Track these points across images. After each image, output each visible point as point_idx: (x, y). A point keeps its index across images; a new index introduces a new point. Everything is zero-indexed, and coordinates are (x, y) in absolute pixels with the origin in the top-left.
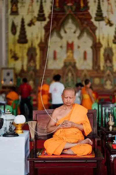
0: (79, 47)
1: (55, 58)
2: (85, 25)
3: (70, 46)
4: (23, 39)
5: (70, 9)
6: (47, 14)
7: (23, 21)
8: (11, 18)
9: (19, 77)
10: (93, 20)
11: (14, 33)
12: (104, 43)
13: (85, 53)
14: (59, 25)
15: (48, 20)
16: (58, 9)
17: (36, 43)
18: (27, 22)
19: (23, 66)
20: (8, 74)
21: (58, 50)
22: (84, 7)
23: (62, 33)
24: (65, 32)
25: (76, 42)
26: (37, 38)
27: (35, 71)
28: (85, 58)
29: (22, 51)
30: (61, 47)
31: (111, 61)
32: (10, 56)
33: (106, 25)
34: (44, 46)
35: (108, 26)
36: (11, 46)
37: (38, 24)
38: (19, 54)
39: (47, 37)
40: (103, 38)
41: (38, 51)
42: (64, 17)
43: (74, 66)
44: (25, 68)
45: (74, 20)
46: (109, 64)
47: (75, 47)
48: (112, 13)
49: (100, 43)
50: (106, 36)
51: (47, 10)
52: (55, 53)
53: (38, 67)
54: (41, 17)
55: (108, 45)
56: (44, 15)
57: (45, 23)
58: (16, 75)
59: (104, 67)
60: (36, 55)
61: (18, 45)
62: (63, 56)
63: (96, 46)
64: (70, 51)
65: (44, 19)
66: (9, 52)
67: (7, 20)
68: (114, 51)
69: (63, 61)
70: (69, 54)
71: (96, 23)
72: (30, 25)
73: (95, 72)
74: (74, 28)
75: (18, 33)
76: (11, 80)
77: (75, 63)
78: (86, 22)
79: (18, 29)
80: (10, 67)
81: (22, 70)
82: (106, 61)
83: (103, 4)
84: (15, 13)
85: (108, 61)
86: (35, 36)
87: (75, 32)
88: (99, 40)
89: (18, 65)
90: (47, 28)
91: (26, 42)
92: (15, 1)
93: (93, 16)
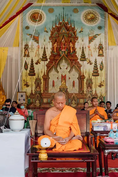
0: (70, 78)
1: (53, 85)
2: (74, 64)
3: (64, 78)
4: (32, 73)
5: (64, 53)
6: (48, 57)
8: (25, 59)
9: (29, 98)
10: (79, 60)
11: (26, 68)
12: (86, 76)
13: (74, 82)
14: (56, 63)
15: (49, 60)
16: (55, 53)
17: (41, 75)
18: (35, 61)
19: (32, 90)
20: (22, 96)
21: (56, 80)
22: (73, 52)
23: (58, 69)
24: (61, 68)
25: (68, 75)
26: (42, 72)
27: (41, 94)
28: (74, 85)
29: (31, 81)
30: (58, 78)
31: (91, 88)
32: (23, 84)
33: (88, 63)
34: (46, 78)
35: (89, 64)
36: (24, 78)
37: (42, 63)
39: (48, 72)
40: (86, 72)
41: (42, 81)
42: (59, 59)
44: (33, 92)
45: (66, 60)
46: (90, 90)
47: (67, 78)
48: (92, 56)
49: (83, 76)
50: (88, 71)
51: (48, 54)
52: (53, 82)
53: (42, 92)
54: (44, 58)
55: (89, 77)
56: (46, 57)
57: (47, 62)
58: (27, 97)
59: (86, 91)
60: (41, 83)
61: (29, 77)
62: (59, 84)
63: (81, 78)
64: (64, 81)
65: (47, 60)
66: (23, 82)
67: (22, 60)
68: (93, 81)
69: (59, 87)
70: (63, 83)
71: (81, 62)
72: (37, 64)
73: (81, 95)
74: (66, 66)
75: (29, 69)
76: (24, 100)
77: (67, 89)
78: (74, 62)
79: (29, 66)
80: (23, 91)
81: (32, 94)
82: (88, 88)
83: (85, 50)
84: (28, 56)
85: (89, 88)
86: (40, 71)
87: (67, 69)
88: (83, 73)
89: (29, 90)
90: (48, 66)
91: (34, 75)
92: (26, 47)
93: (79, 57)
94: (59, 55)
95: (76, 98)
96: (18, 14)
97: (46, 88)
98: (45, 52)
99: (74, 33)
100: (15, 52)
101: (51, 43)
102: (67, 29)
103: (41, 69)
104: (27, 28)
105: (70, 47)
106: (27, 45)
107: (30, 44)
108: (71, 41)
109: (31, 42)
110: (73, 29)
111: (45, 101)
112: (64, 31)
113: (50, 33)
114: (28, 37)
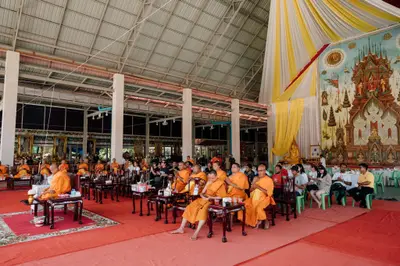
0: (382, 126)
1: (360, 135)
3: (374, 125)
4: (332, 123)
5: (372, 94)
6: (351, 102)
7: (332, 110)
8: (322, 108)
10: (395, 101)
11: (325, 119)
13: (389, 130)
14: (363, 109)
15: (352, 106)
17: (343, 125)
18: (335, 109)
19: (333, 143)
21: (363, 129)
22: (385, 91)
23: (366, 114)
24: (369, 114)
25: (380, 122)
26: (344, 121)
27: (344, 147)
28: (390, 135)
29: (332, 132)
30: (366, 127)
32: (323, 136)
34: (350, 128)
36: (323, 129)
37: (344, 110)
38: (330, 135)
41: (345, 131)
42: (367, 102)
43: (379, 142)
44: (335, 145)
45: (376, 104)
47: (379, 126)
51: (351, 98)
52: (360, 132)
53: (345, 144)
54: (346, 103)
56: (349, 102)
57: (349, 109)
60: (344, 134)
61: (329, 128)
62: (367, 134)
64: (374, 129)
65: (349, 106)
66: (322, 134)
67: (319, 109)
69: (367, 138)
70: (373, 132)
72: (337, 111)
74: (377, 110)
75: (328, 119)
77: (380, 140)
78: (388, 104)
79: (328, 116)
81: (333, 146)
84: (326, 104)
86: (342, 120)
87: (378, 113)
89: (329, 143)
90: (351, 113)
91: (335, 125)
92: (325, 95)
93: (396, 97)
94: (366, 97)
95: (394, 152)
96: (313, 60)
97: (351, 140)
98: (346, 97)
99: (387, 66)
100: (312, 102)
101: (354, 85)
102: (376, 63)
103: (342, 117)
104: (324, 73)
105: (381, 86)
106: (324, 93)
107: (328, 90)
108: (382, 77)
109: (330, 89)
110: (385, 61)
111: (350, 155)
112: (371, 66)
113: (351, 74)
114: (326, 82)
